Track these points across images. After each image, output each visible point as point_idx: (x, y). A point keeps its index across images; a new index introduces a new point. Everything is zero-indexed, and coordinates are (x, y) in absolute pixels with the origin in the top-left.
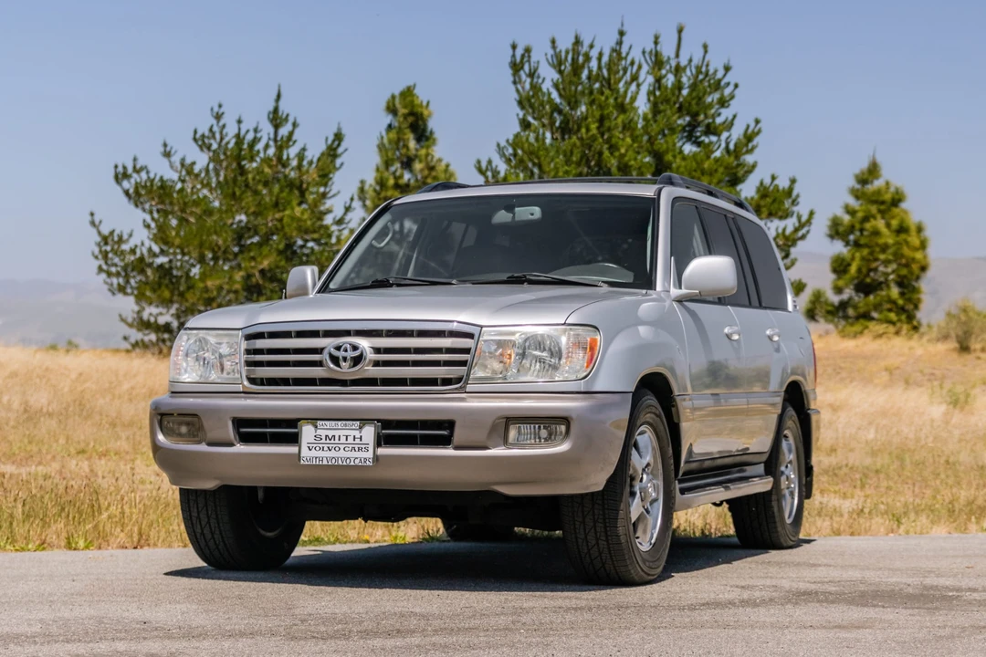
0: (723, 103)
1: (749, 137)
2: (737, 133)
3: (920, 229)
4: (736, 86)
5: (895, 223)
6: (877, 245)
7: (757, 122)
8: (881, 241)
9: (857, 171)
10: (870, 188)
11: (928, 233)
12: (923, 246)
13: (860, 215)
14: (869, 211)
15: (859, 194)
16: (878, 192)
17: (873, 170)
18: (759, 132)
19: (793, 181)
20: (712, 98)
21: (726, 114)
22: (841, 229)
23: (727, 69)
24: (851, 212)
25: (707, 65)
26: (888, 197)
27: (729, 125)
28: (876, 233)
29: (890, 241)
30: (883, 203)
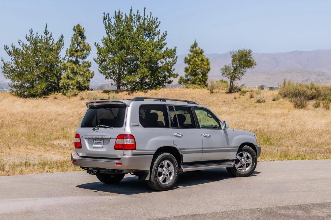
0: (157, 27)
1: (164, 36)
2: (161, 35)
3: (207, 60)
4: (160, 22)
5: (200, 59)
6: (195, 64)
7: (166, 32)
8: (197, 63)
9: (191, 45)
10: (195, 49)
11: (209, 61)
12: (208, 64)
13: (192, 56)
14: (194, 55)
15: (192, 51)
16: (197, 50)
17: (196, 45)
18: (167, 34)
19: (176, 48)
20: (154, 26)
21: (157, 29)
22: (187, 60)
23: (157, 18)
24: (190, 56)
25: (152, 18)
26: (199, 52)
27: (159, 33)
28: (195, 61)
29: (199, 63)
30: (198, 53)
